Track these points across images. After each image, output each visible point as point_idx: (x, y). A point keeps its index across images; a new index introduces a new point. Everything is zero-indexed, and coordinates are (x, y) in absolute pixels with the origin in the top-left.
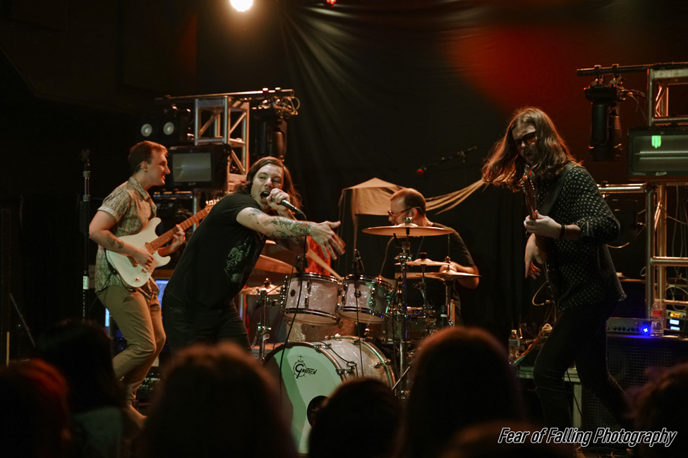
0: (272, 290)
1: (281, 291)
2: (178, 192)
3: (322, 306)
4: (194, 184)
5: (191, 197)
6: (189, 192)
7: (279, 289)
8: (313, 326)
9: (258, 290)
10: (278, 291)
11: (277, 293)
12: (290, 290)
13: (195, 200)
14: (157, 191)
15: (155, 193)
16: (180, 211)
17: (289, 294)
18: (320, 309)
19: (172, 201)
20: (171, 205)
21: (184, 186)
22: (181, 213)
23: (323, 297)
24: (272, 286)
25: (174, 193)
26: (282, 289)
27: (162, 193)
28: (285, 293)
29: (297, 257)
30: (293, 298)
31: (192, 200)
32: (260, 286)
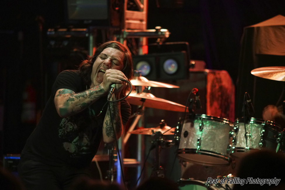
0: (167, 130)
1: (175, 132)
2: (73, 30)
3: (214, 147)
4: (90, 22)
5: (87, 35)
6: (85, 30)
7: (173, 130)
8: (207, 167)
9: (153, 131)
10: (172, 132)
11: (172, 134)
12: (183, 131)
13: (91, 38)
14: (51, 28)
15: (49, 30)
16: (75, 50)
17: (182, 135)
18: (211, 150)
19: (67, 39)
20: (66, 43)
21: (80, 24)
22: (76, 52)
23: (214, 138)
24: (168, 128)
25: (69, 30)
26: (176, 130)
27: (56, 31)
28: (179, 134)
29: (189, 100)
30: (186, 139)
31: (88, 38)
32: (155, 127)
